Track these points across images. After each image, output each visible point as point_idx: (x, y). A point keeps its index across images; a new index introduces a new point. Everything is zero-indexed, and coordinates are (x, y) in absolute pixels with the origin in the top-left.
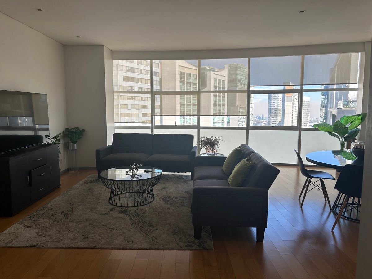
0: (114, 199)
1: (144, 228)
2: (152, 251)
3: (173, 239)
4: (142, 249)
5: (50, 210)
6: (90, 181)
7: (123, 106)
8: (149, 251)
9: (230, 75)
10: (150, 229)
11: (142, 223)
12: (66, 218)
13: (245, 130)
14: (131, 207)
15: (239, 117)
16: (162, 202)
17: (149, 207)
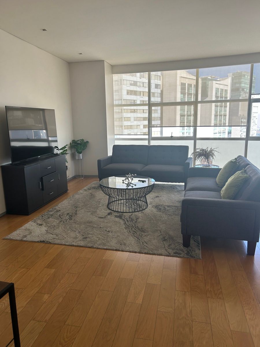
0: (111, 205)
1: (136, 233)
2: (141, 255)
3: (162, 246)
4: (133, 252)
5: (58, 211)
6: (93, 187)
7: (126, 119)
8: (139, 254)
9: (233, 84)
10: (142, 234)
11: (135, 228)
12: (71, 219)
13: (244, 141)
14: (126, 212)
15: (241, 128)
16: (154, 210)
17: (142, 214)
